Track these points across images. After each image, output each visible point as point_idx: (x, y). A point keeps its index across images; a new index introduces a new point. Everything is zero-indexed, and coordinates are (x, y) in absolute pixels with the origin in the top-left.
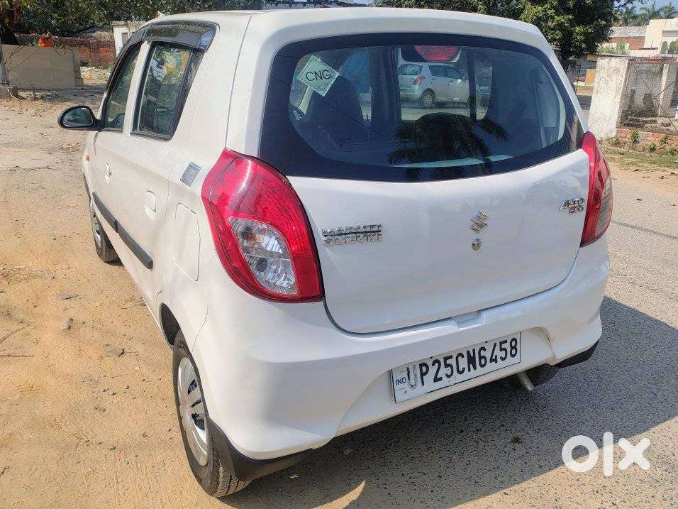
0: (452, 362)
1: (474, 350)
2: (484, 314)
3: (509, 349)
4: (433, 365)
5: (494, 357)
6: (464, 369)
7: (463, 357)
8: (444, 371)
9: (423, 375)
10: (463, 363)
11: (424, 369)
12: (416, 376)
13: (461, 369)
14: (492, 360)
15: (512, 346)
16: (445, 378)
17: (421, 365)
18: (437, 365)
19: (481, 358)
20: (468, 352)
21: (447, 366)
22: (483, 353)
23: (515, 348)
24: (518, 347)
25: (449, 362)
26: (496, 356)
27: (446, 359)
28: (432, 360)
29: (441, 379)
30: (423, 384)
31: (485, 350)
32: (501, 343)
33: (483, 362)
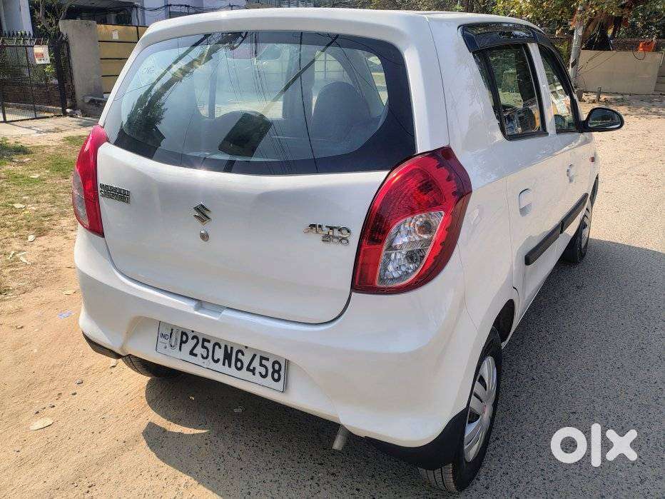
0: (210, 346)
1: (232, 348)
3: (270, 370)
4: (193, 338)
5: (251, 368)
6: (218, 360)
7: (220, 347)
8: (199, 350)
9: (182, 342)
10: (219, 354)
11: (184, 338)
12: (176, 339)
13: (216, 359)
14: (248, 369)
15: (278, 370)
16: (199, 356)
17: (183, 333)
18: (195, 341)
19: (237, 360)
20: (226, 346)
21: (203, 347)
22: (240, 356)
23: (278, 372)
24: (282, 373)
25: (206, 344)
26: (254, 368)
27: (204, 340)
28: (193, 334)
29: (196, 355)
30: (180, 349)
31: (243, 354)
32: (262, 358)
33: (239, 365)
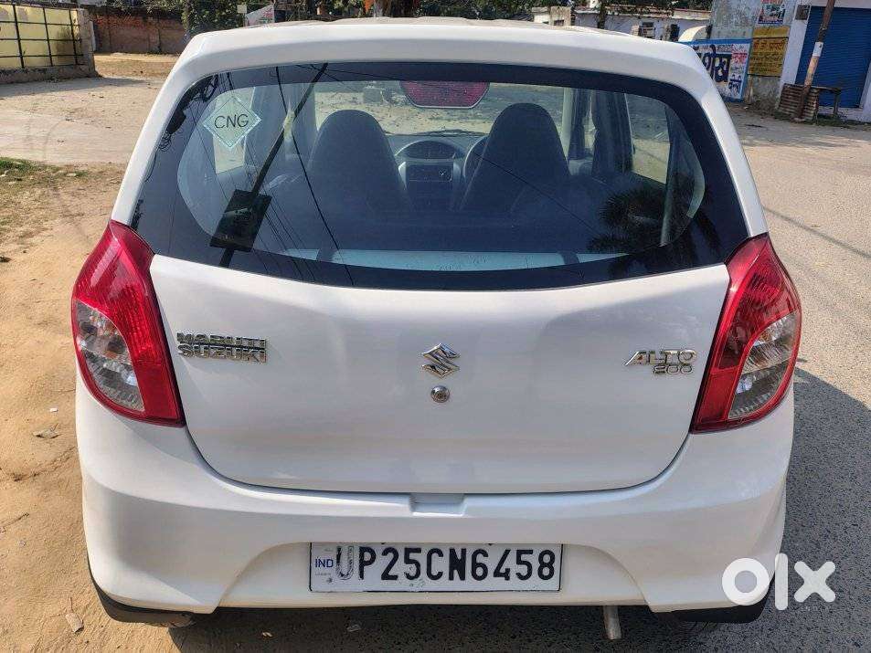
0: (421, 558)
1: (464, 551)
2: (468, 502)
3: (536, 566)
4: (385, 553)
5: (503, 570)
6: (440, 574)
7: (441, 554)
8: (400, 568)
9: (363, 564)
10: (441, 564)
11: (367, 556)
12: (351, 562)
13: (434, 573)
14: (497, 574)
15: (548, 563)
16: (402, 578)
17: (363, 550)
18: (391, 556)
19: (475, 565)
20: (452, 552)
21: (408, 561)
22: (480, 558)
23: (550, 565)
24: (556, 565)
25: (412, 556)
26: (508, 570)
27: (408, 551)
28: (384, 547)
29: (395, 578)
30: (362, 576)
31: (485, 555)
32: (520, 553)
33: (480, 572)
